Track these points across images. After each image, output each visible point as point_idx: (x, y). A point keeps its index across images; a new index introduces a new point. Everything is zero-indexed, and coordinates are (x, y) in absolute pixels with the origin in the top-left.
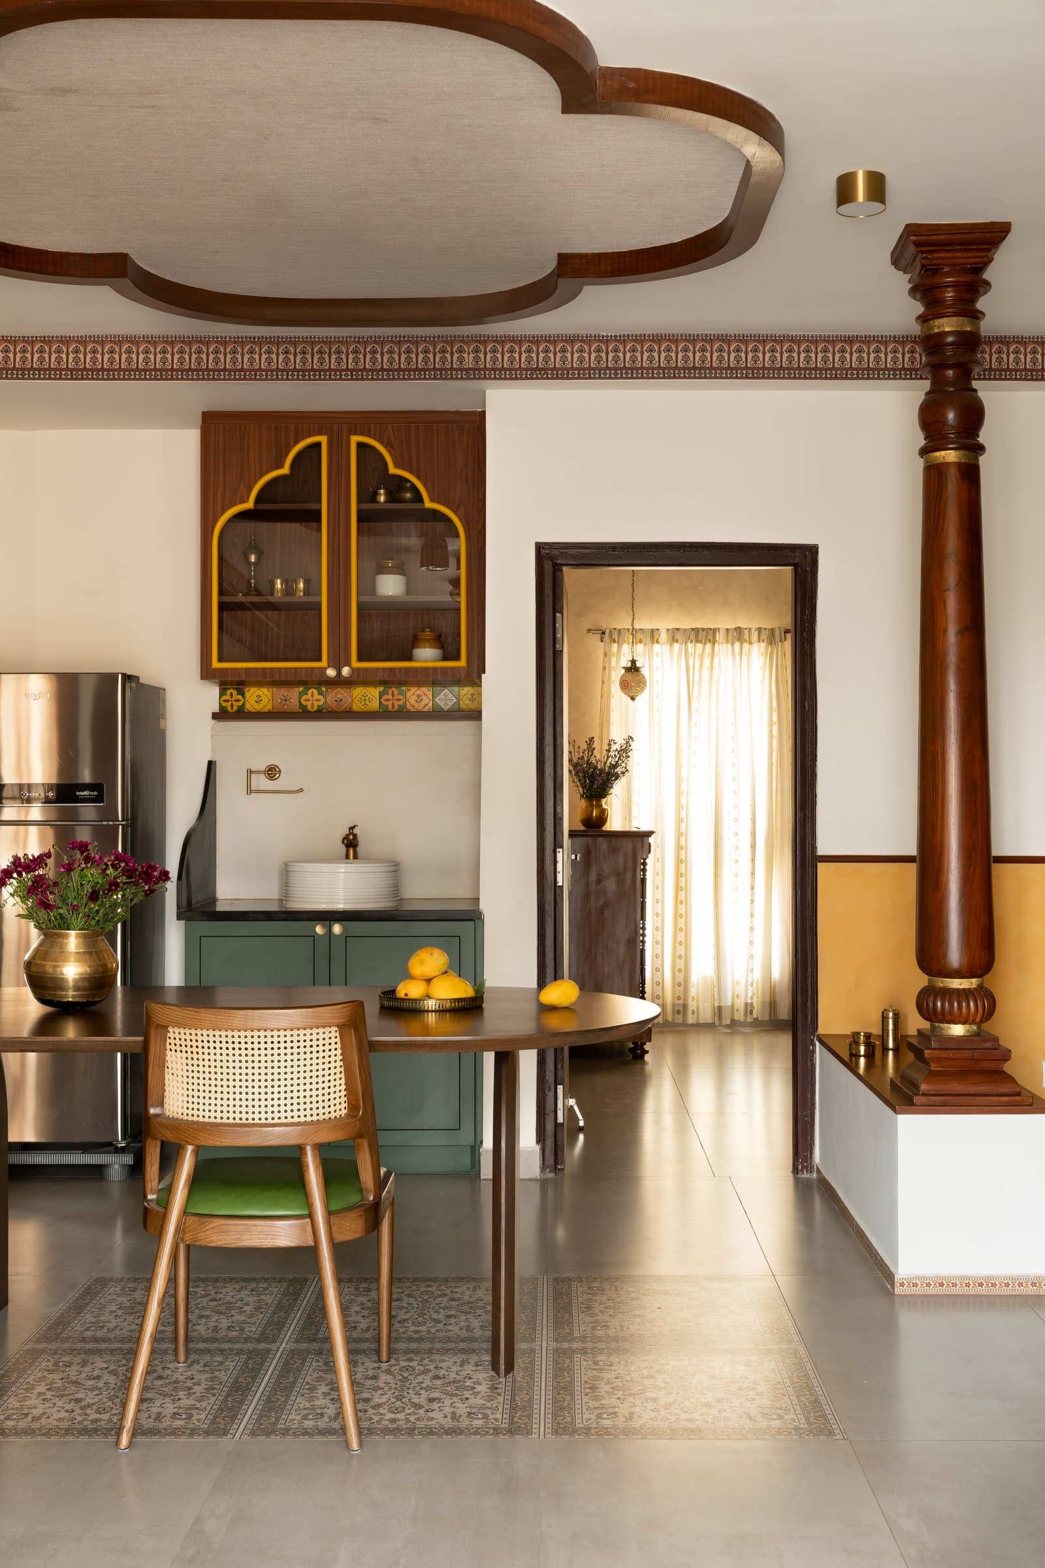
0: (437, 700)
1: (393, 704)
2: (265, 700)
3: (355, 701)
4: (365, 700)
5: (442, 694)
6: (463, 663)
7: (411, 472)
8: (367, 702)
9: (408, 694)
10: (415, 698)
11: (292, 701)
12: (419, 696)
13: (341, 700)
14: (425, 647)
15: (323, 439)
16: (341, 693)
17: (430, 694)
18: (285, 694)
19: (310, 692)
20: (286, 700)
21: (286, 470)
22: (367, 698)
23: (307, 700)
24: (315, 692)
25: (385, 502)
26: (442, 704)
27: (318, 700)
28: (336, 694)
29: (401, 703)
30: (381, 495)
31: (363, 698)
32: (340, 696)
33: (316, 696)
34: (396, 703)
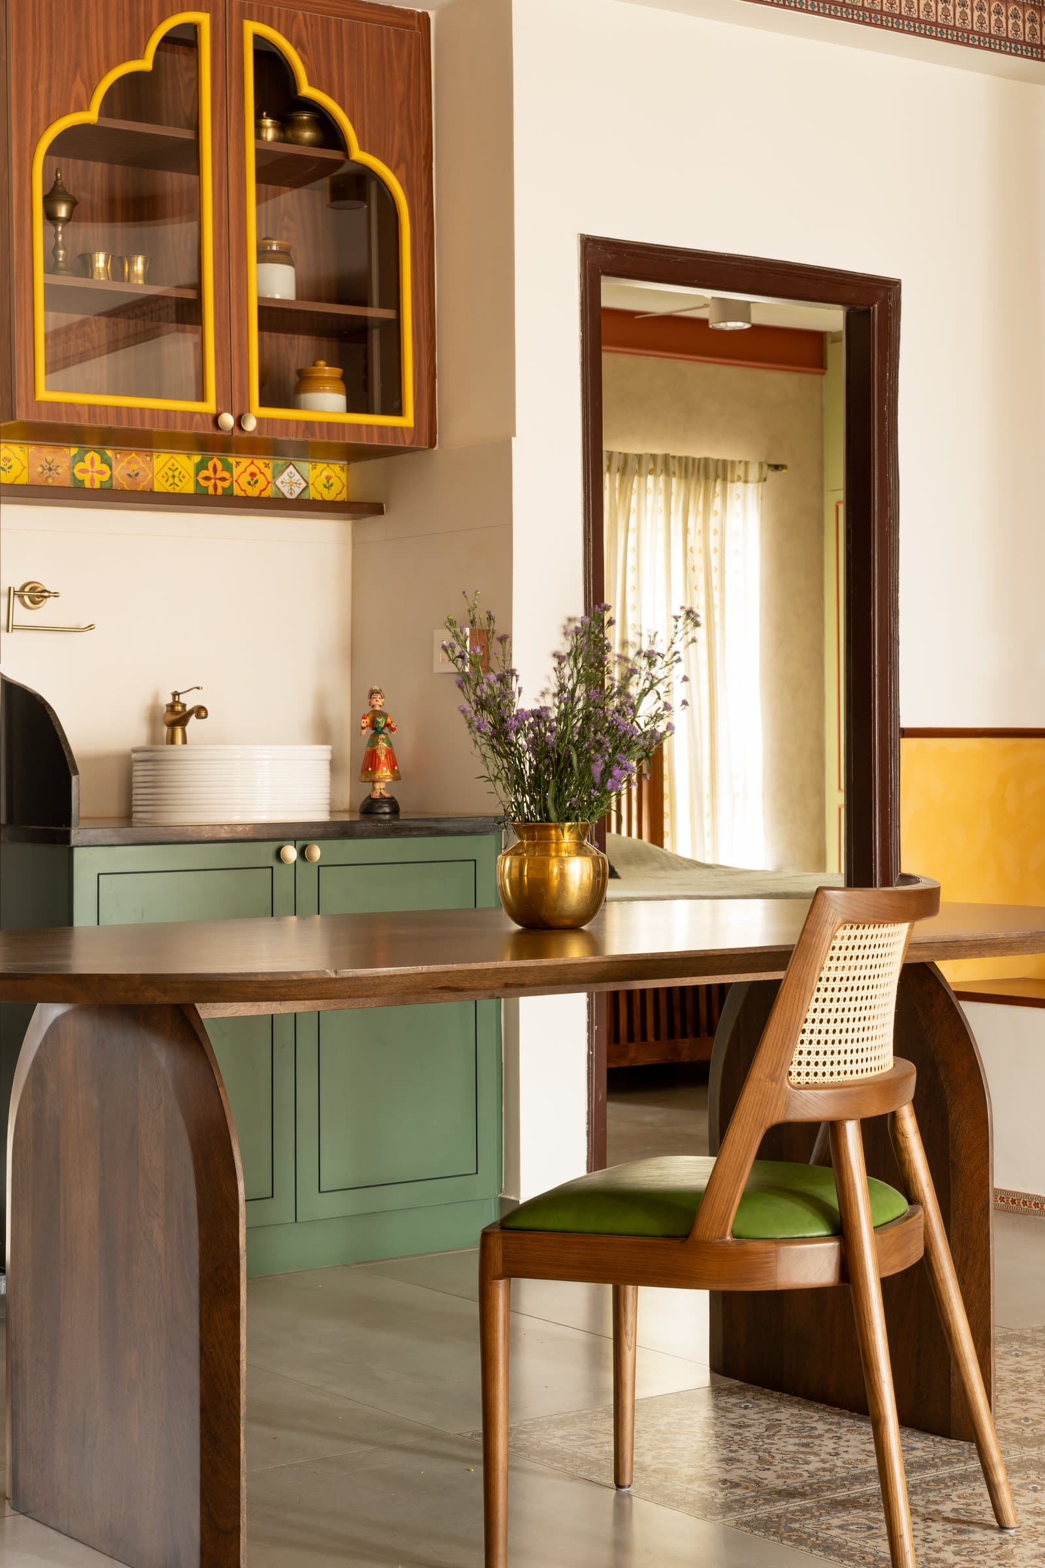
0: (278, 482)
1: (215, 486)
2: (17, 468)
3: (159, 477)
4: (173, 477)
5: (285, 474)
6: (407, 420)
7: (331, 95)
8: (177, 481)
9: (236, 471)
10: (246, 478)
11: (60, 470)
12: (253, 475)
13: (137, 474)
14: (324, 391)
15: (203, 19)
16: (137, 462)
17: (268, 473)
18: (49, 458)
19: (88, 457)
20: (50, 469)
21: (146, 64)
22: (176, 473)
23: (84, 471)
24: (97, 457)
25: (276, 140)
26: (285, 490)
27: (101, 473)
28: (129, 463)
29: (226, 484)
30: (267, 128)
31: (170, 473)
32: (135, 467)
33: (99, 466)
34: (219, 484)
